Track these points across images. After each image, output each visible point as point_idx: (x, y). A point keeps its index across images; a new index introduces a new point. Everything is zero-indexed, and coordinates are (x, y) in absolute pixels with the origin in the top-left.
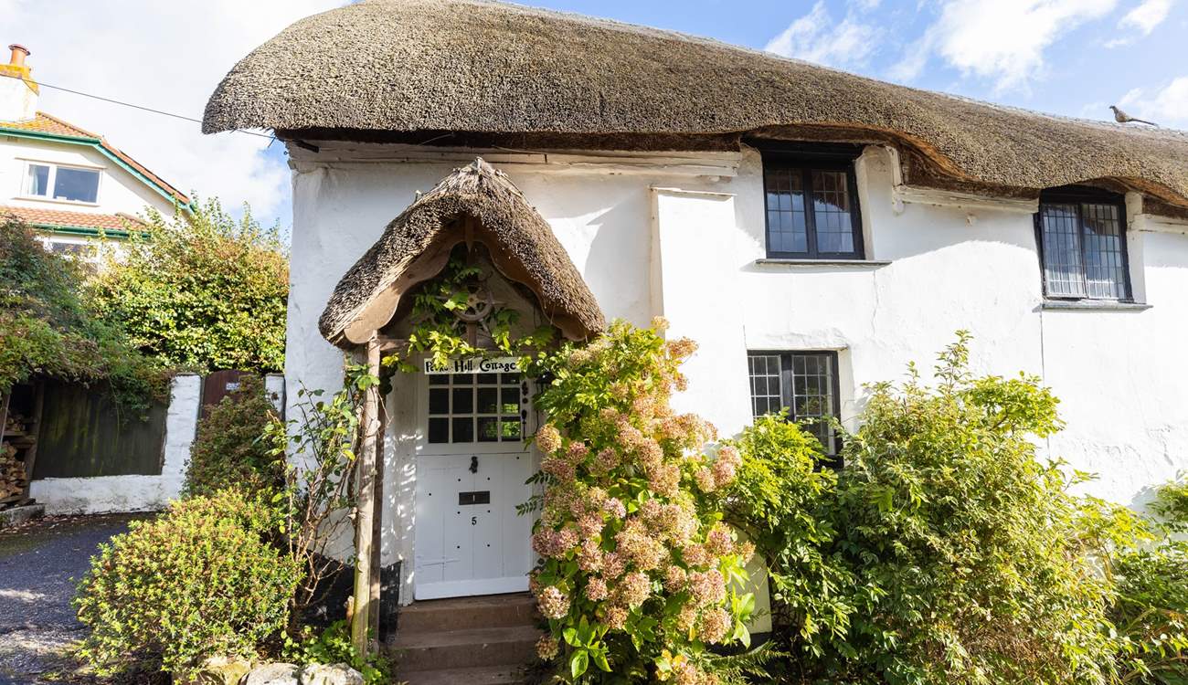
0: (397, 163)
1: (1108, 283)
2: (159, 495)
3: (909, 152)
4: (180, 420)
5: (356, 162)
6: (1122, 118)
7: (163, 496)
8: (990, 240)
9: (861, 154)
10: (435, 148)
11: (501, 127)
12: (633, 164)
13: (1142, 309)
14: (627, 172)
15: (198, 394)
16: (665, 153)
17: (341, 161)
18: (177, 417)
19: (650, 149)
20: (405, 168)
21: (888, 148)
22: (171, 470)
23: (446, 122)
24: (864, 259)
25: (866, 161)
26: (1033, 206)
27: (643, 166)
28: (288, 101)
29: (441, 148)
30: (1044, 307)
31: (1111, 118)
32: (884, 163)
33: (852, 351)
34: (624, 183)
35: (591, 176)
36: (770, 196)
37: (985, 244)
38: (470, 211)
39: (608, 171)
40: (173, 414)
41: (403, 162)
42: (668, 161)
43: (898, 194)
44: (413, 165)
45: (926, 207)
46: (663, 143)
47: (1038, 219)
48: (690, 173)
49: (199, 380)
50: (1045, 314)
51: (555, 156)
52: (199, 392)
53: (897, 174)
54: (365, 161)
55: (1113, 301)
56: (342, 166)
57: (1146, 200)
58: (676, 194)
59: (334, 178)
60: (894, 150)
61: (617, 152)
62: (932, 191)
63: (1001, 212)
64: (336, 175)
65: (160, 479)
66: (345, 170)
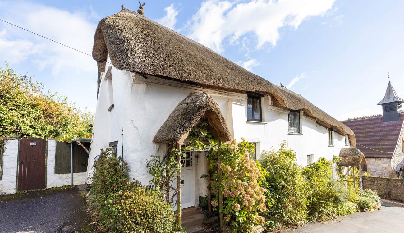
0: (169, 86)
1: (297, 129)
2: (1, 189)
3: (274, 98)
4: (9, 158)
5: (156, 83)
6: (282, 86)
7: (3, 189)
8: (283, 119)
9: (263, 96)
10: (181, 83)
11: (207, 83)
12: (226, 94)
13: (301, 135)
14: (224, 96)
15: (17, 147)
16: (233, 93)
17: (151, 82)
18: (8, 156)
19: (230, 91)
20: (171, 87)
21: (268, 96)
22: (6, 178)
23: (195, 80)
24: (262, 122)
25: (265, 99)
26: (289, 112)
27: (228, 95)
28: (152, 65)
29: (182, 83)
30: (289, 134)
31: (280, 85)
32: (267, 99)
33: (261, 143)
34: (223, 99)
35: (216, 96)
36: (249, 105)
37: (282, 120)
38: (212, 110)
39: (220, 95)
40: (5, 155)
41: (171, 86)
42: (233, 94)
43: (270, 107)
44: (174, 87)
45: (274, 110)
46: (234, 91)
47: (289, 115)
48: (235, 98)
49: (18, 142)
50: (289, 135)
51: (210, 90)
52: (18, 146)
53: (270, 102)
54: (159, 84)
55: (297, 133)
56: (151, 84)
57: (304, 113)
58: (235, 104)
59: (149, 87)
60: (270, 97)
61: (224, 91)
62: (276, 107)
63: (284, 113)
64: (150, 87)
65: (2, 182)
66: (153, 85)
